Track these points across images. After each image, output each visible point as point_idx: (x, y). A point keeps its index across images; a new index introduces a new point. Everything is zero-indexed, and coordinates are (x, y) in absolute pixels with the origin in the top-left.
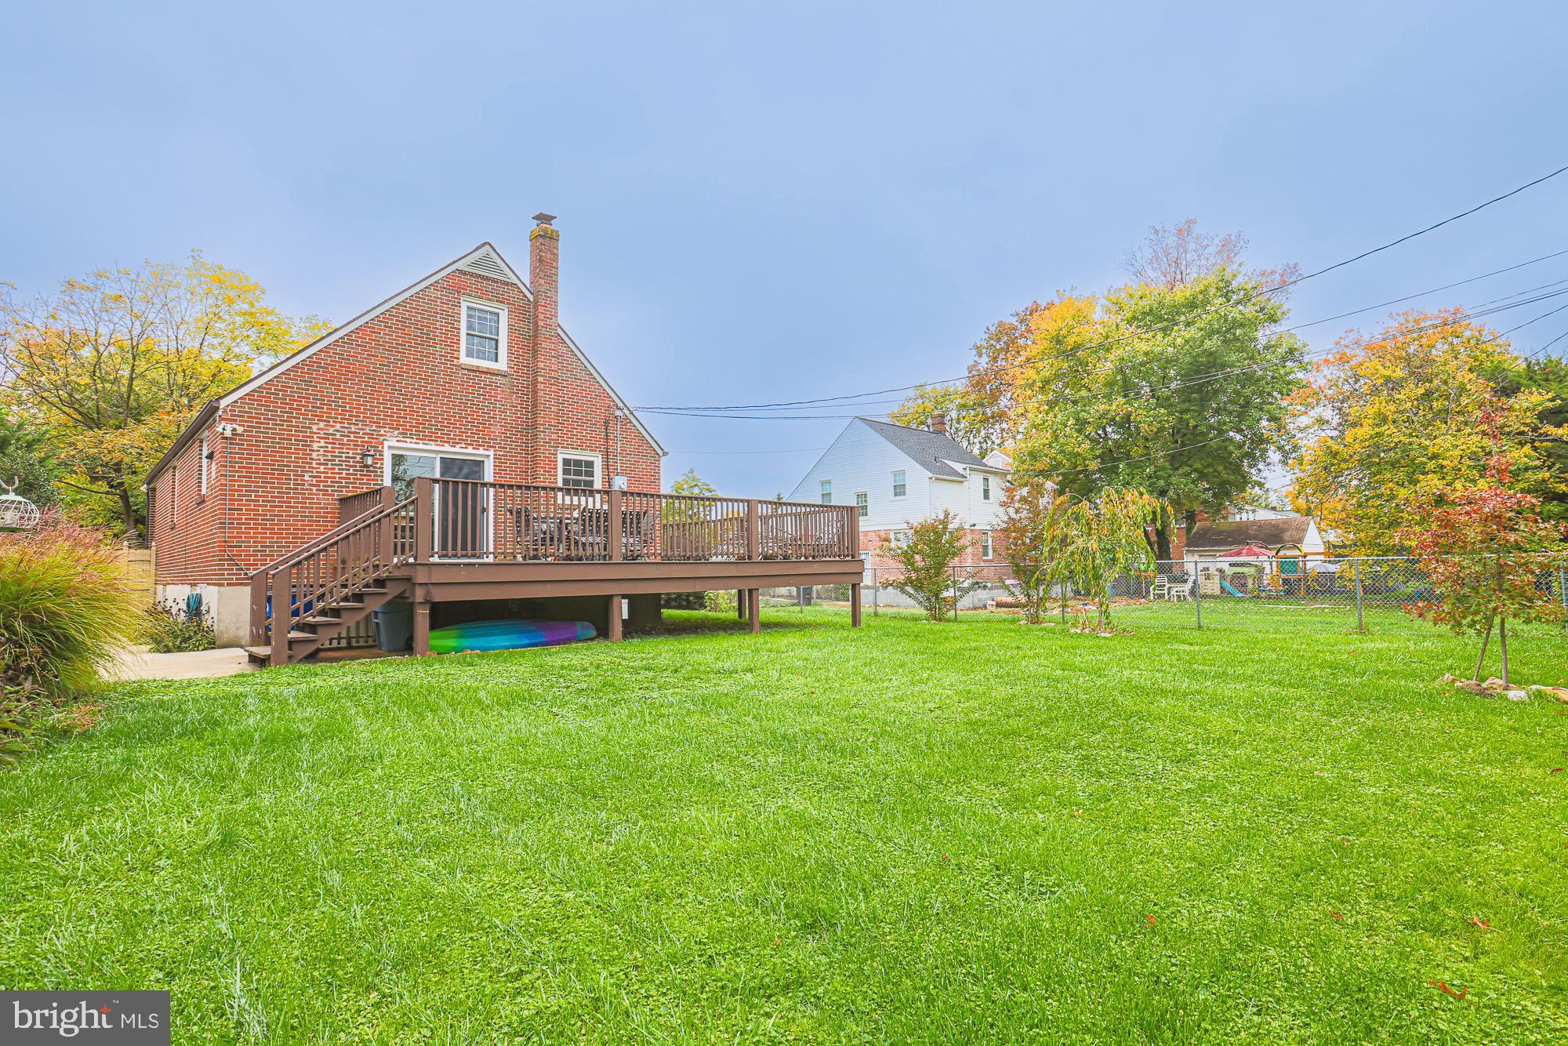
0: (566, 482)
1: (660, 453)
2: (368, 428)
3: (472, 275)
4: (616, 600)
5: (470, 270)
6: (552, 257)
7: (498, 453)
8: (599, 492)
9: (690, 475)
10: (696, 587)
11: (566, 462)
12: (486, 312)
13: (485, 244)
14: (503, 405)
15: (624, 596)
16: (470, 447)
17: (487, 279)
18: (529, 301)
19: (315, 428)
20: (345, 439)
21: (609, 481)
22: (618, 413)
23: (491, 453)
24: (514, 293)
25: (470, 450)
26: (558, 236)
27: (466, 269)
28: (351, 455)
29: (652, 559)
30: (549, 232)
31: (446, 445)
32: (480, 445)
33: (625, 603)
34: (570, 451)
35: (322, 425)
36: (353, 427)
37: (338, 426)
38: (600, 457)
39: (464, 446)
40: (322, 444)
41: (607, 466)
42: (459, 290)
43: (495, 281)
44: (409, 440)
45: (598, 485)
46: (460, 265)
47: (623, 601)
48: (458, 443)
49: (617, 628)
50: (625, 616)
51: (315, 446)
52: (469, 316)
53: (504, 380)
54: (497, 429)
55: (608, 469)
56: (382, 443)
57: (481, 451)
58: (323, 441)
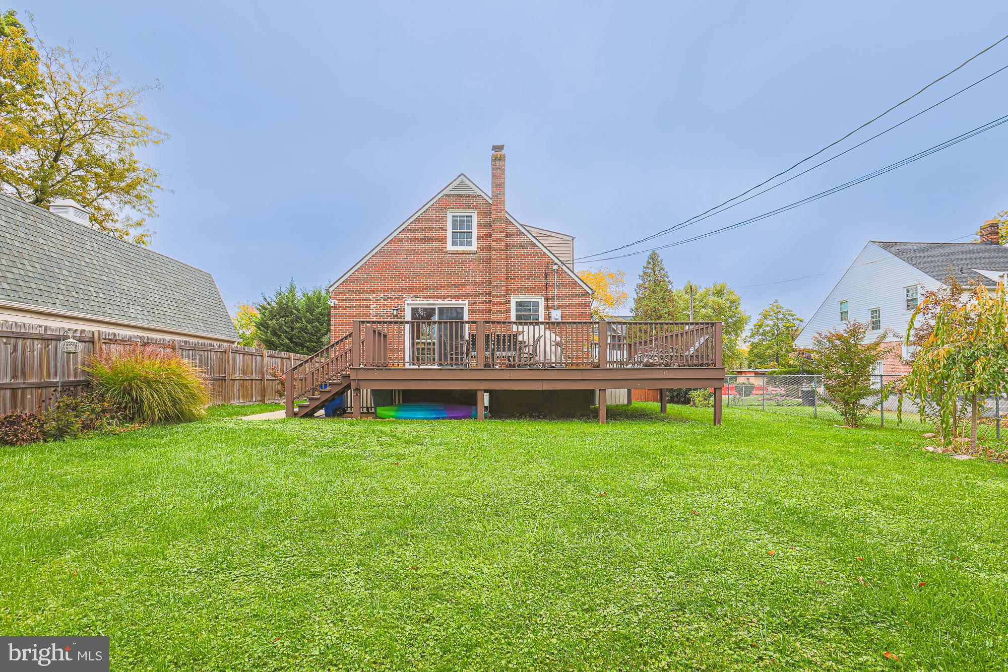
0: (518, 317)
1: (590, 292)
2: (397, 295)
3: (453, 196)
4: (479, 393)
5: (451, 193)
6: (501, 172)
7: (471, 302)
8: (542, 323)
9: (775, 304)
10: (684, 386)
11: (519, 304)
12: (464, 216)
13: (461, 175)
14: (474, 272)
15: (486, 391)
16: (454, 300)
17: (462, 196)
18: (490, 204)
19: (371, 297)
20: (386, 302)
21: (548, 315)
22: (555, 267)
23: (466, 302)
24: (481, 202)
25: (454, 301)
26: (505, 157)
27: (449, 193)
28: (388, 310)
29: (585, 367)
30: (499, 156)
31: (439, 300)
32: (460, 298)
33: (486, 396)
34: (519, 296)
35: (374, 295)
36: (389, 295)
37: (382, 295)
38: (543, 298)
39: (450, 299)
40: (375, 306)
41: (547, 304)
42: (446, 207)
43: (467, 196)
44: (418, 299)
45: (541, 318)
46: (445, 192)
47: (485, 394)
48: (446, 298)
49: (481, 411)
50: (487, 404)
51: (371, 307)
52: (453, 221)
53: (474, 257)
54: (470, 287)
55: (548, 306)
56: (404, 302)
57: (460, 302)
58: (375, 304)
